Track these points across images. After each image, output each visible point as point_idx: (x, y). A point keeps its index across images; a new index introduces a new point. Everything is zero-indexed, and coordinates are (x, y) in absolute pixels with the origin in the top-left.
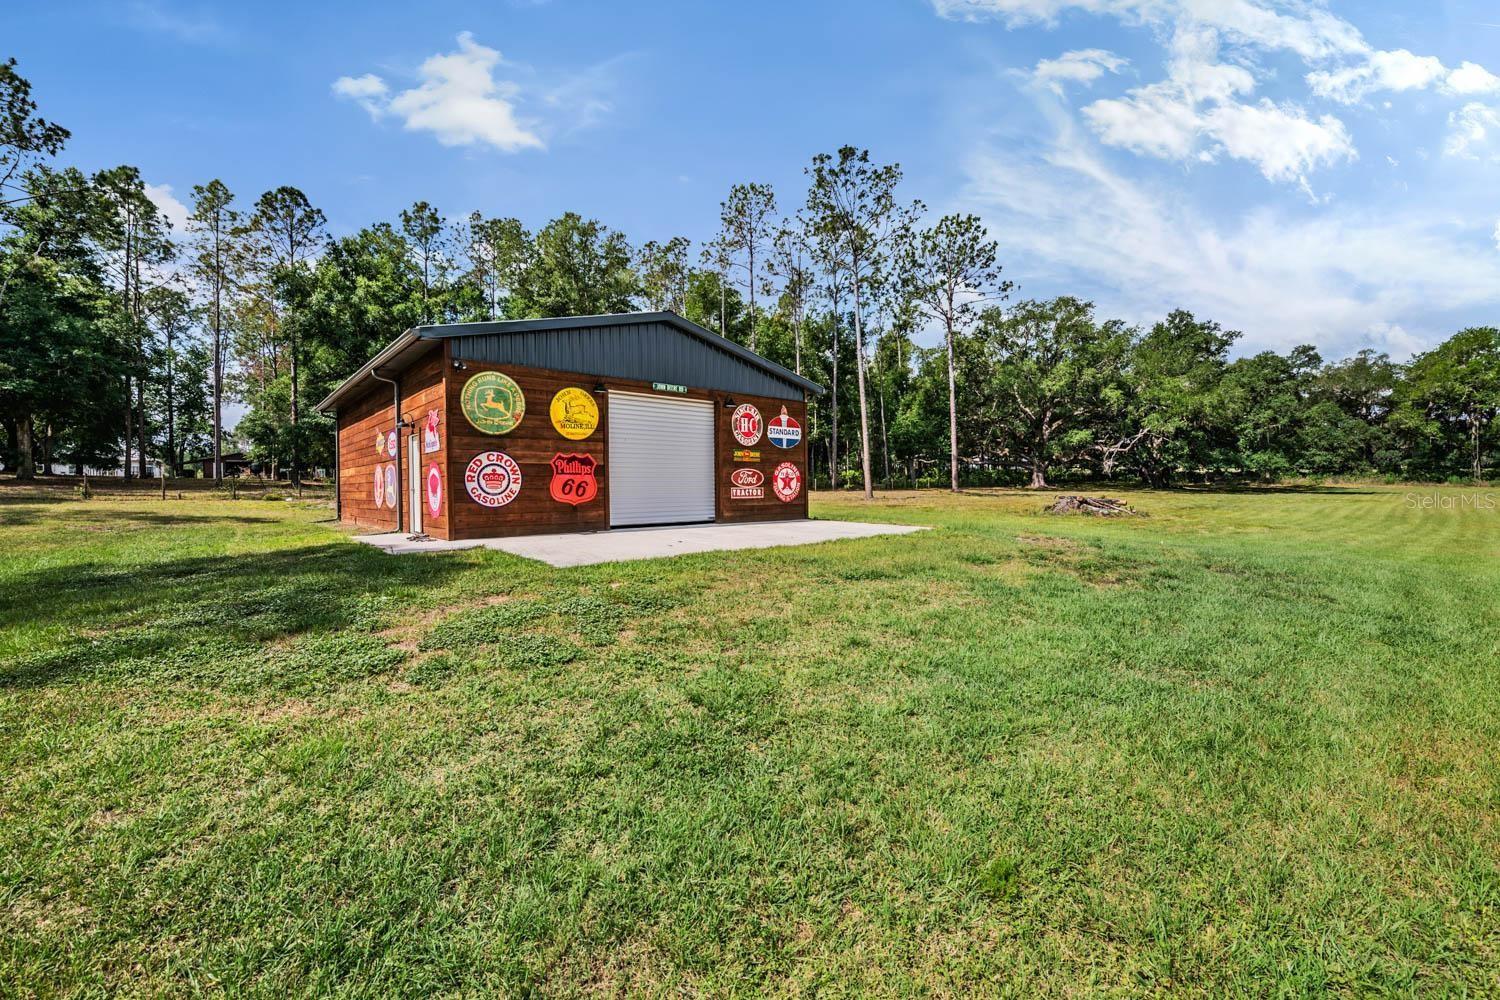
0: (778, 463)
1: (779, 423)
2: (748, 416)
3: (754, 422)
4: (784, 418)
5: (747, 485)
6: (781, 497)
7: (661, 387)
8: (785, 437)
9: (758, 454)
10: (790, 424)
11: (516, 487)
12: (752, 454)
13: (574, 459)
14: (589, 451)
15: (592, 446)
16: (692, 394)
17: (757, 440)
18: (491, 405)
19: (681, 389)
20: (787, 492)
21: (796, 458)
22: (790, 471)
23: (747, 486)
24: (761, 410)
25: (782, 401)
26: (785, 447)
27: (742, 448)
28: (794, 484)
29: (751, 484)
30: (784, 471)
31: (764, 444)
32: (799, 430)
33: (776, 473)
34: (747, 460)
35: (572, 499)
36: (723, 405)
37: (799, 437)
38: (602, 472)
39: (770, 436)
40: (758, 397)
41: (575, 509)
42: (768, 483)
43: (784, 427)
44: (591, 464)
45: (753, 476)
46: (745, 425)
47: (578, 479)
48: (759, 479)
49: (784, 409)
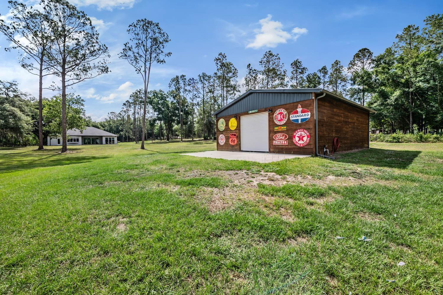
0: (295, 130)
1: (297, 112)
2: (281, 113)
3: (283, 115)
4: (299, 110)
5: (280, 139)
6: (297, 144)
7: (251, 112)
8: (299, 118)
9: (285, 127)
10: (303, 112)
11: (224, 141)
12: (282, 128)
13: (233, 134)
14: (236, 132)
15: (236, 131)
16: (259, 111)
17: (285, 122)
18: (221, 125)
19: (256, 111)
20: (301, 142)
21: (307, 126)
22: (302, 133)
23: (280, 140)
24: (286, 109)
26: (300, 122)
27: (278, 126)
28: (305, 139)
29: (282, 139)
30: (300, 133)
31: (289, 123)
32: (309, 113)
33: (295, 134)
34: (280, 130)
35: (232, 144)
36: (271, 111)
37: (309, 117)
38: (239, 137)
39: (291, 119)
40: (285, 105)
41: (233, 146)
42: (291, 138)
43: (300, 114)
44: (236, 135)
45: (283, 136)
46: (279, 117)
47: (234, 139)
48: (286, 137)
49: (300, 106)
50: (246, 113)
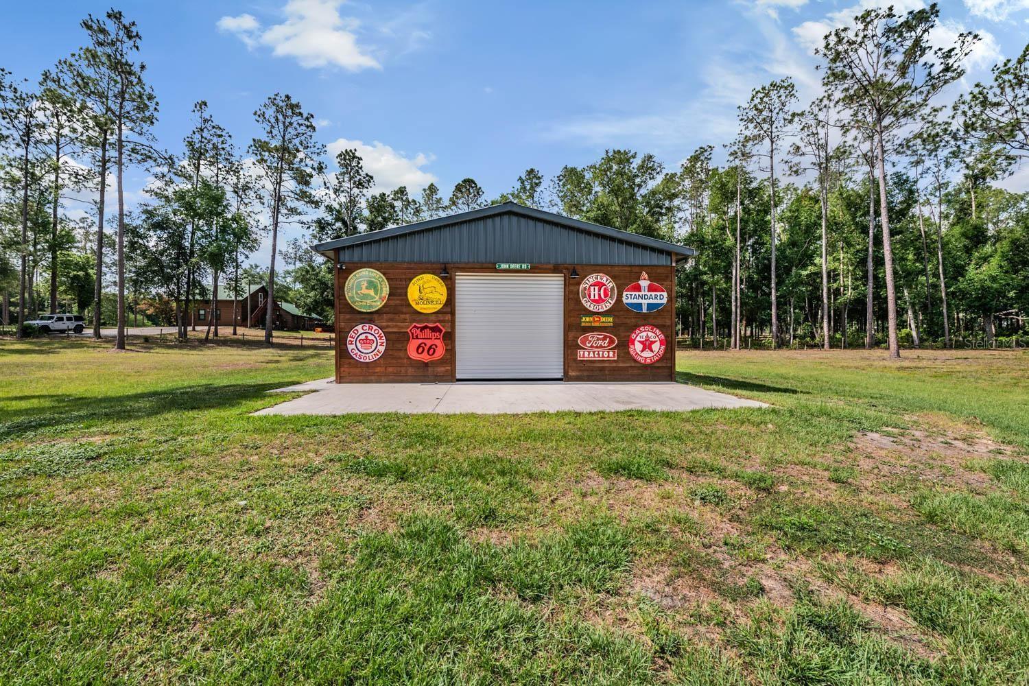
0: (636, 327)
1: (638, 288)
2: (600, 285)
3: (605, 290)
4: (644, 283)
5: (597, 347)
6: (639, 359)
7: (505, 266)
8: (644, 302)
9: (610, 319)
10: (651, 289)
11: (382, 349)
12: (603, 319)
13: (426, 327)
14: (439, 321)
15: (441, 317)
16: (535, 269)
17: (609, 306)
18: (365, 291)
19: (524, 266)
20: (647, 354)
21: (660, 321)
22: (650, 334)
23: (596, 349)
24: (614, 278)
25: (642, 267)
26: (645, 310)
27: (593, 314)
28: (656, 347)
29: (601, 347)
30: (644, 334)
31: (619, 309)
32: (665, 294)
33: (633, 336)
34: (597, 324)
35: (424, 357)
36: (573, 275)
37: (665, 301)
38: (450, 337)
39: (625, 301)
40: (612, 266)
41: (426, 365)
42: (624, 345)
43: (644, 292)
44: (440, 331)
45: (604, 339)
46: (595, 293)
47: (429, 343)
48: (611, 342)
49: (644, 275)
50: (489, 267)
